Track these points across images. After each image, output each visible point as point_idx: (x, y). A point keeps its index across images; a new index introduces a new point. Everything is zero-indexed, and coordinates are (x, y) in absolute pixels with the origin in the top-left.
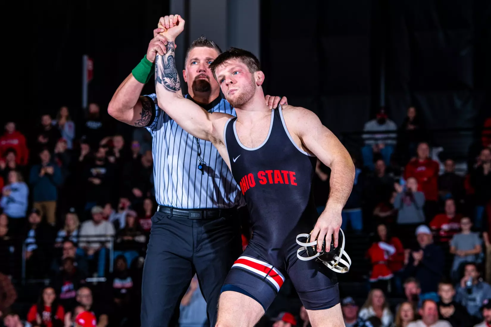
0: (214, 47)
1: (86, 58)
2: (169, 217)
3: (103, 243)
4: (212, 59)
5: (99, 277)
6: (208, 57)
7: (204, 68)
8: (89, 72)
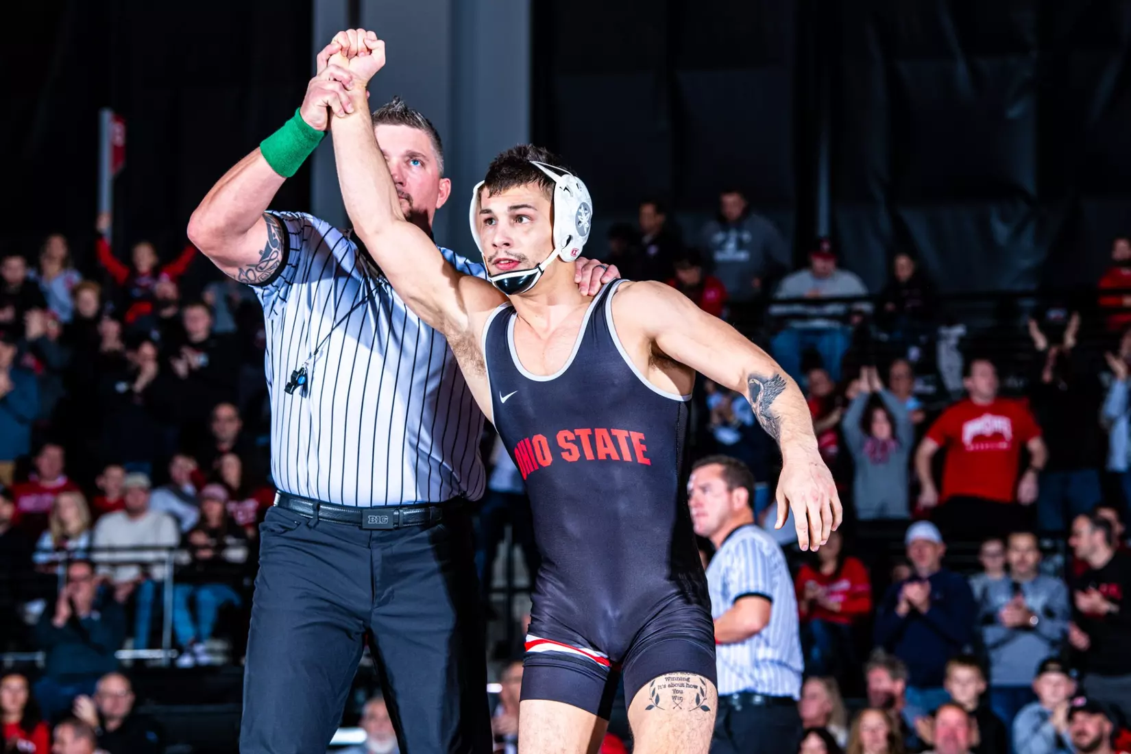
0: (423, 128)
1: (107, 116)
2: (311, 524)
3: (144, 566)
4: (419, 154)
5: (136, 647)
6: (409, 151)
7: (401, 177)
8: (116, 149)
